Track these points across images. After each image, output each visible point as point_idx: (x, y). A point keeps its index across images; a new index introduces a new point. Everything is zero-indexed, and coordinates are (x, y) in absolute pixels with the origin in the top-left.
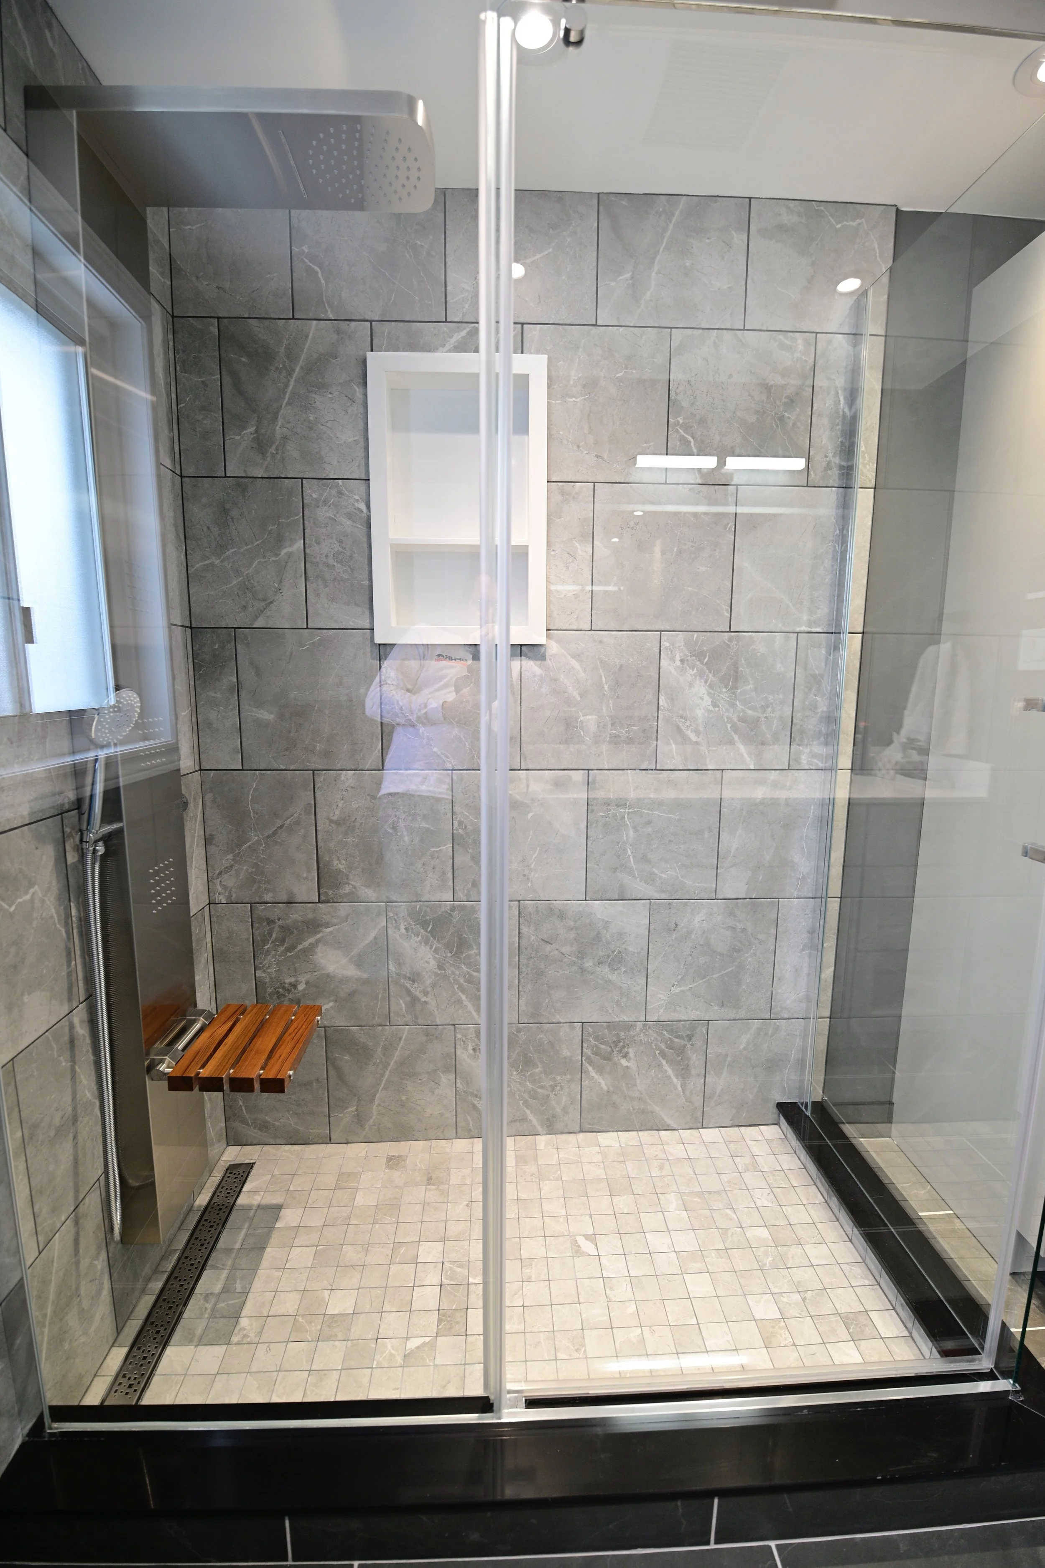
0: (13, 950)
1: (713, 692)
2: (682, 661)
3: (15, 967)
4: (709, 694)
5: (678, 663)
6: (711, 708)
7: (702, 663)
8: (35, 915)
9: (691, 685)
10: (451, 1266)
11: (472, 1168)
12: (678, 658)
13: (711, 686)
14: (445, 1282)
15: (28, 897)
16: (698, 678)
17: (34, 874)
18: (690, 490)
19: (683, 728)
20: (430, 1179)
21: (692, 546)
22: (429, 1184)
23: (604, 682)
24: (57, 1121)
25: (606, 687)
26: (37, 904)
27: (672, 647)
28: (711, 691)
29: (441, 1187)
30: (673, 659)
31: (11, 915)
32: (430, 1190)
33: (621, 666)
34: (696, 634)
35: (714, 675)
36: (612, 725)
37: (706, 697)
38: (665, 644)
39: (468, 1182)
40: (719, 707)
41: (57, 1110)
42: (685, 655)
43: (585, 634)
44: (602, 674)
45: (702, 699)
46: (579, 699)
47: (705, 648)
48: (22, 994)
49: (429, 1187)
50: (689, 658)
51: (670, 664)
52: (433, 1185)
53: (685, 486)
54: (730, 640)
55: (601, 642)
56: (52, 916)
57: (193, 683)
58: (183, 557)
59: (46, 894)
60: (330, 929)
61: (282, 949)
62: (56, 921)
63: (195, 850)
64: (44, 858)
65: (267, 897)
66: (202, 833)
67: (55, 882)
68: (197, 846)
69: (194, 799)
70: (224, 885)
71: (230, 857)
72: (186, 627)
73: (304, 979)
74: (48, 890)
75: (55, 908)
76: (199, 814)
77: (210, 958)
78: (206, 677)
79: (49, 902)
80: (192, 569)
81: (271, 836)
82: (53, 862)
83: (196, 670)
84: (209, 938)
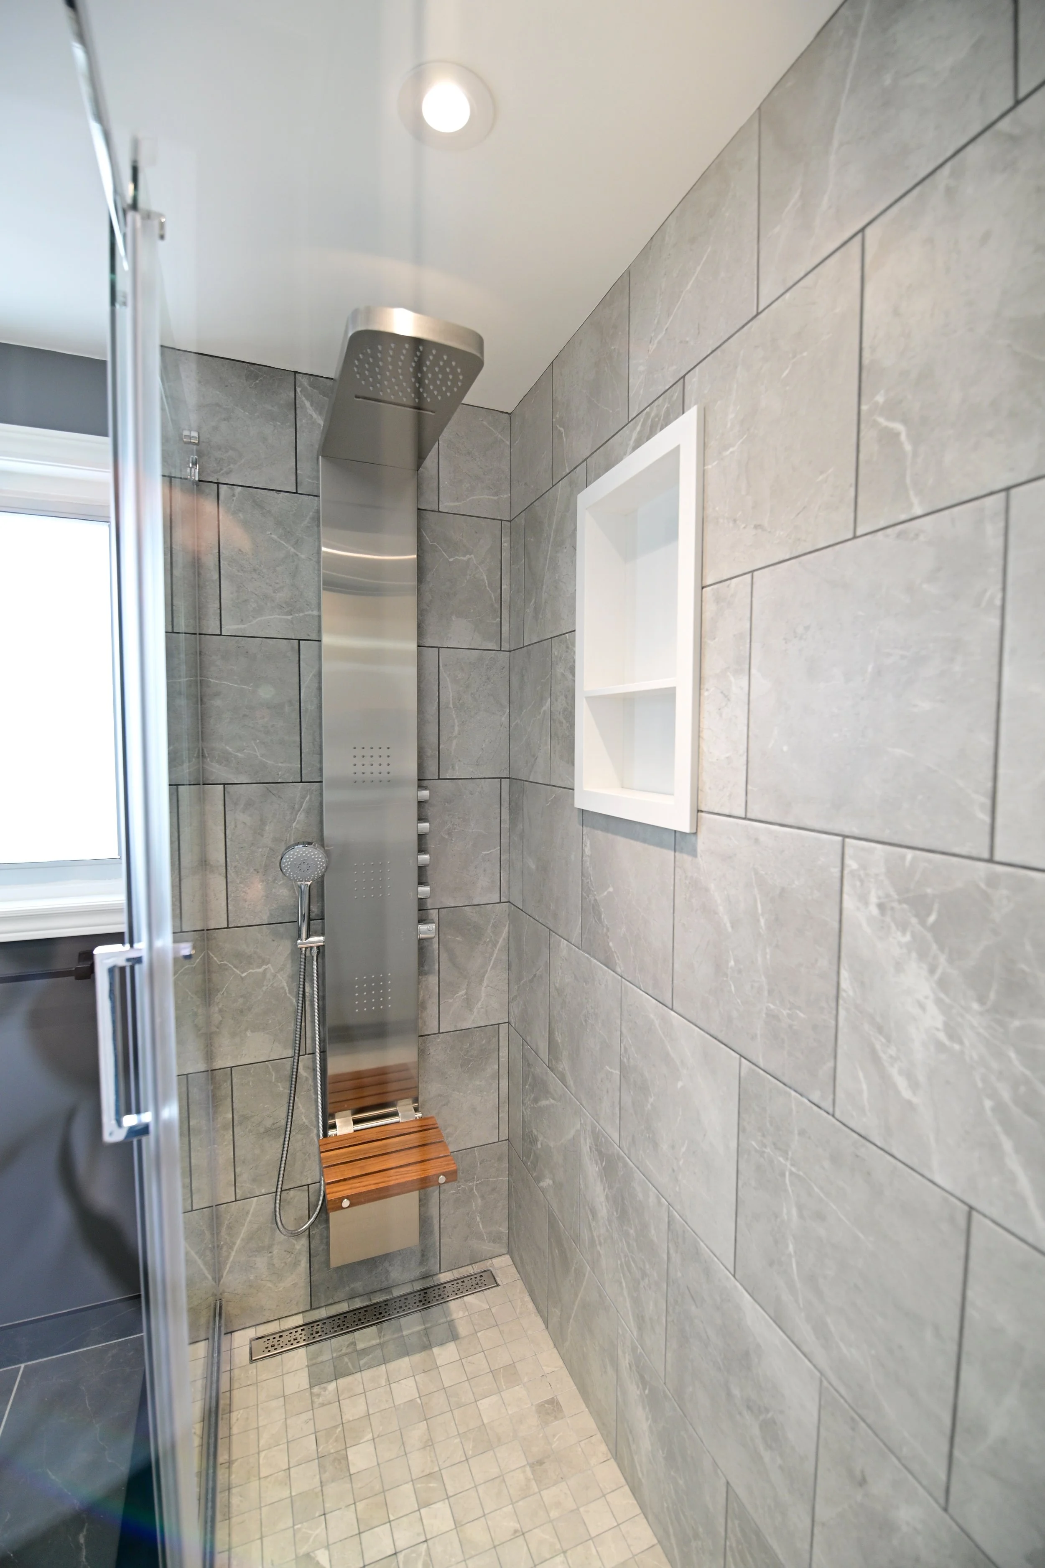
0: (241, 1000)
1: (947, 1000)
2: (881, 907)
3: (242, 1011)
4: (938, 1002)
5: (874, 910)
6: (942, 1036)
7: (923, 923)
8: (265, 983)
9: (899, 967)
10: (423, 1553)
11: (578, 1509)
12: (873, 899)
13: (943, 984)
14: (401, 1557)
15: (261, 970)
16: (914, 955)
17: (268, 957)
18: (899, 535)
19: (884, 1057)
20: (540, 1463)
21: (903, 657)
22: (532, 1465)
23: (760, 911)
24: (268, 1123)
25: (762, 922)
26: (268, 976)
27: (862, 873)
28: (942, 996)
29: (533, 1482)
30: (864, 899)
31: (242, 978)
32: (524, 1472)
33: (783, 890)
34: (910, 854)
35: (951, 961)
36: (770, 992)
37: (932, 1009)
38: (851, 864)
39: (554, 1514)
40: (961, 1043)
41: (269, 1116)
42: (888, 896)
43: (737, 824)
44: (758, 897)
45: (922, 1007)
46: (730, 930)
47: (929, 891)
48: (246, 1030)
49: (528, 1468)
50: (895, 905)
51: (858, 909)
52: (533, 1472)
53: (889, 531)
54: (993, 881)
55: (757, 841)
56: (283, 988)
57: (507, 826)
58: (504, 719)
59: (278, 972)
60: (552, 1101)
61: (533, 1096)
62: (287, 991)
63: (488, 970)
64: (281, 948)
65: (528, 1039)
66: (505, 957)
67: (289, 966)
68: (493, 968)
69: (495, 926)
70: (514, 1011)
71: (516, 987)
72: (501, 778)
73: (541, 1138)
74: (282, 969)
75: (287, 983)
76: (501, 940)
77: (504, 1072)
78: (513, 822)
79: (281, 978)
80: (511, 728)
81: (531, 981)
82: (289, 952)
83: (510, 815)
84: (504, 1053)
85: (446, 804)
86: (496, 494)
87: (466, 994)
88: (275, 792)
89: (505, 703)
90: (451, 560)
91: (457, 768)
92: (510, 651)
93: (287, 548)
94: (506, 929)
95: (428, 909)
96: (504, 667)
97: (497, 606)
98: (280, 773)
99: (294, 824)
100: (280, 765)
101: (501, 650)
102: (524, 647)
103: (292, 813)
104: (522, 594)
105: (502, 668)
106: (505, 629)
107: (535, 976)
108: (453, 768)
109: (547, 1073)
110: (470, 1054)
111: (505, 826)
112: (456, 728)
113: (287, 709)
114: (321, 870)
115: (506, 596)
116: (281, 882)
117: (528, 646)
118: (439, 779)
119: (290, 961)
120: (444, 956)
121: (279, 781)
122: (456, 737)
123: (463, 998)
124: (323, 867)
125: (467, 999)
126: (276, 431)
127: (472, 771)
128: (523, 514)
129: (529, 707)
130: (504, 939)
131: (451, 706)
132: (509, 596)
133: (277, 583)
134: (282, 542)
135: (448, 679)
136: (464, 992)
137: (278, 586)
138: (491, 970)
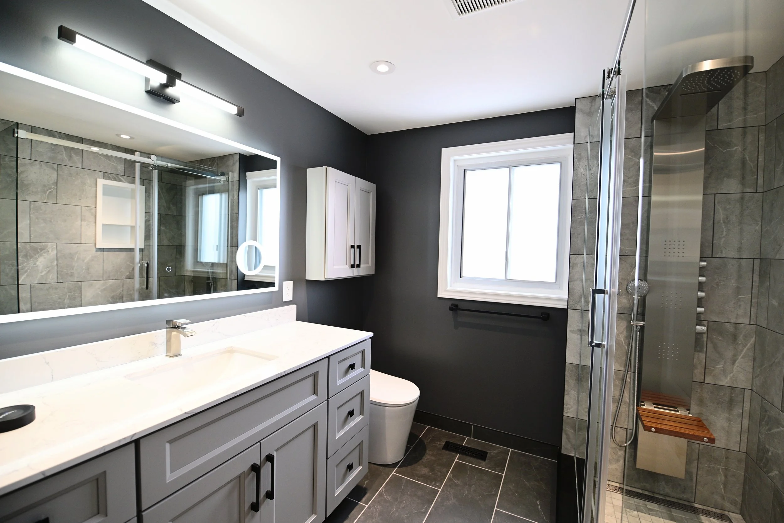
56: (622, 341)
57: (757, 284)
58: (758, 228)
59: (620, 334)
60: (782, 429)
61: (767, 427)
62: (623, 343)
63: (739, 359)
64: (622, 324)
65: (766, 397)
66: (751, 354)
67: (625, 332)
68: (742, 358)
69: (745, 336)
70: (756, 383)
71: (759, 370)
72: (754, 259)
73: (772, 449)
74: (621, 333)
75: (624, 339)
76: (749, 345)
77: (746, 415)
78: (761, 282)
79: (621, 336)
80: (763, 232)
81: (771, 365)
82: (625, 326)
83: (760, 278)
84: (747, 405)
85: (716, 270)
86: (755, 114)
87: (723, 367)
88: (623, 259)
89: (759, 219)
90: (724, 151)
91: (724, 252)
92: (763, 192)
93: (635, 160)
94: (753, 339)
95: (701, 320)
96: (758, 201)
97: (755, 170)
98: (626, 252)
99: (632, 273)
100: (627, 248)
101: (756, 192)
102: (774, 189)
103: (631, 269)
104: (774, 162)
105: (757, 201)
106: (760, 181)
107: (774, 362)
108: (722, 252)
109: (779, 414)
110: (723, 399)
111: (756, 284)
112: (725, 233)
113: (631, 225)
114: (646, 292)
115: (761, 164)
116: (624, 297)
117: (776, 188)
118: (712, 257)
119: (626, 330)
120: (710, 345)
121: (626, 255)
122: (724, 237)
123: (721, 369)
124: (647, 291)
125: (724, 370)
126: (632, 115)
127: (734, 255)
128: (775, 120)
129: (777, 220)
130: (751, 344)
131: (722, 222)
132: (763, 163)
133: (630, 175)
134: (633, 158)
135: (720, 209)
136: (721, 366)
137: (630, 176)
138: (741, 359)
